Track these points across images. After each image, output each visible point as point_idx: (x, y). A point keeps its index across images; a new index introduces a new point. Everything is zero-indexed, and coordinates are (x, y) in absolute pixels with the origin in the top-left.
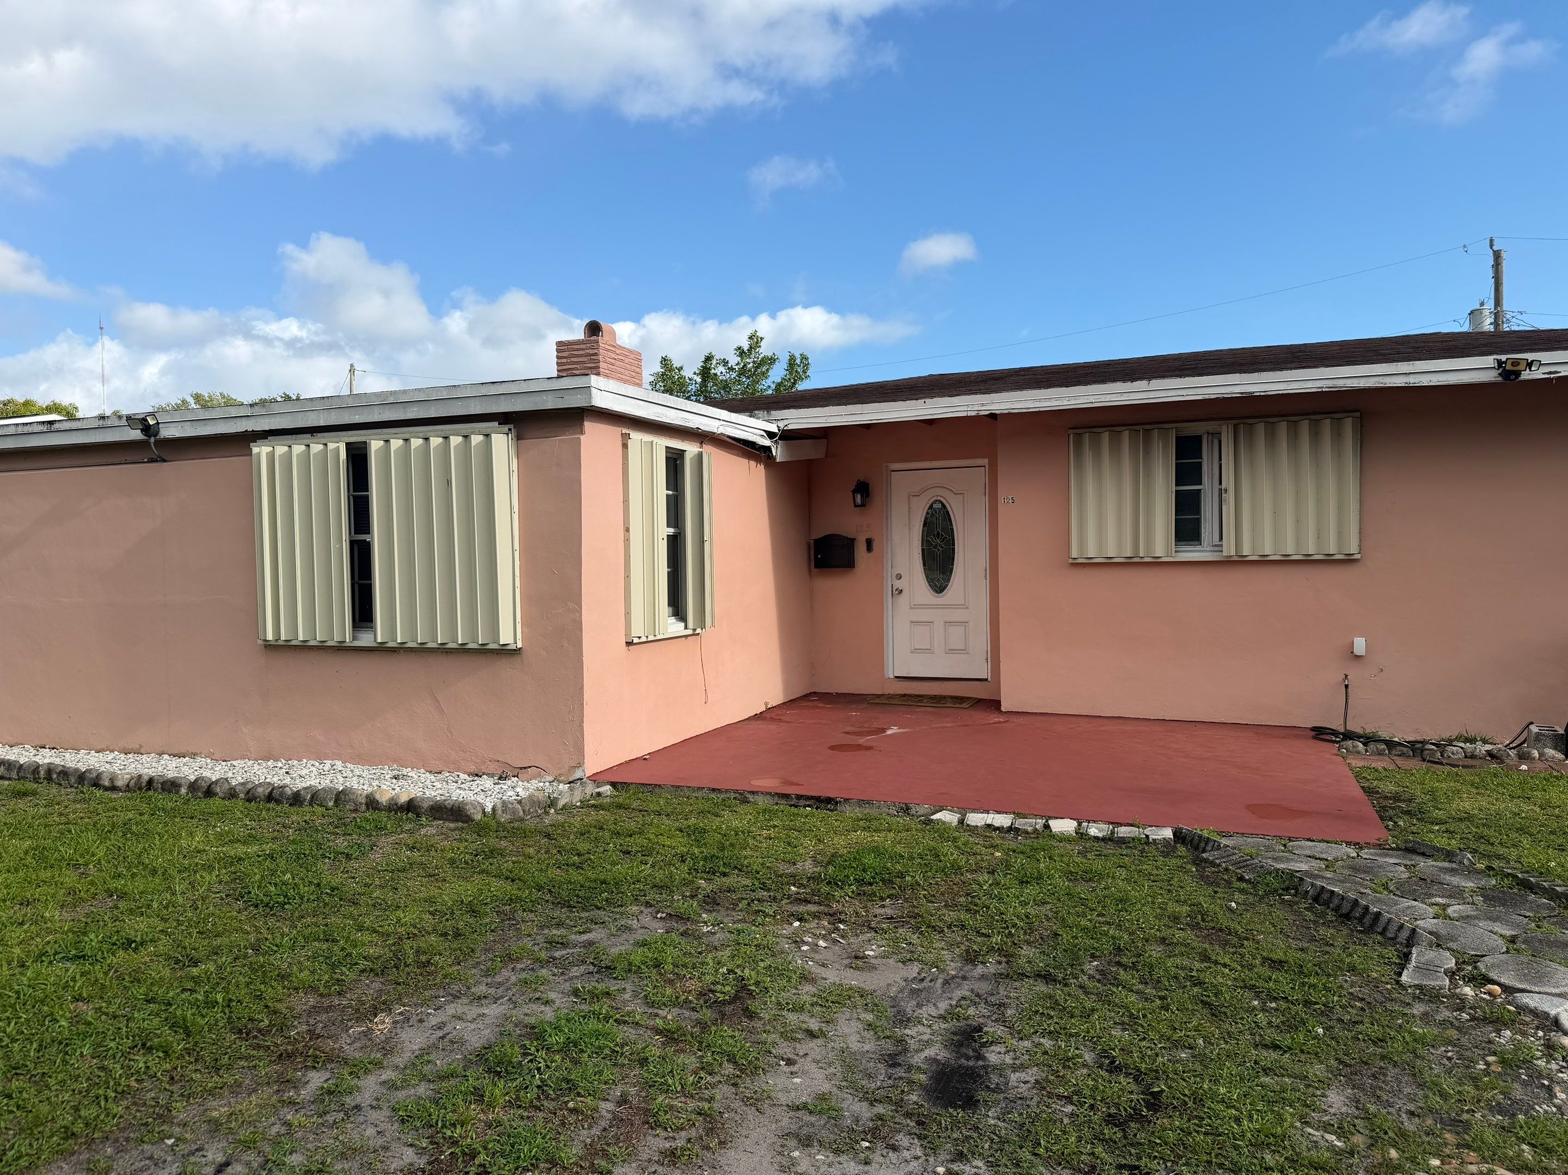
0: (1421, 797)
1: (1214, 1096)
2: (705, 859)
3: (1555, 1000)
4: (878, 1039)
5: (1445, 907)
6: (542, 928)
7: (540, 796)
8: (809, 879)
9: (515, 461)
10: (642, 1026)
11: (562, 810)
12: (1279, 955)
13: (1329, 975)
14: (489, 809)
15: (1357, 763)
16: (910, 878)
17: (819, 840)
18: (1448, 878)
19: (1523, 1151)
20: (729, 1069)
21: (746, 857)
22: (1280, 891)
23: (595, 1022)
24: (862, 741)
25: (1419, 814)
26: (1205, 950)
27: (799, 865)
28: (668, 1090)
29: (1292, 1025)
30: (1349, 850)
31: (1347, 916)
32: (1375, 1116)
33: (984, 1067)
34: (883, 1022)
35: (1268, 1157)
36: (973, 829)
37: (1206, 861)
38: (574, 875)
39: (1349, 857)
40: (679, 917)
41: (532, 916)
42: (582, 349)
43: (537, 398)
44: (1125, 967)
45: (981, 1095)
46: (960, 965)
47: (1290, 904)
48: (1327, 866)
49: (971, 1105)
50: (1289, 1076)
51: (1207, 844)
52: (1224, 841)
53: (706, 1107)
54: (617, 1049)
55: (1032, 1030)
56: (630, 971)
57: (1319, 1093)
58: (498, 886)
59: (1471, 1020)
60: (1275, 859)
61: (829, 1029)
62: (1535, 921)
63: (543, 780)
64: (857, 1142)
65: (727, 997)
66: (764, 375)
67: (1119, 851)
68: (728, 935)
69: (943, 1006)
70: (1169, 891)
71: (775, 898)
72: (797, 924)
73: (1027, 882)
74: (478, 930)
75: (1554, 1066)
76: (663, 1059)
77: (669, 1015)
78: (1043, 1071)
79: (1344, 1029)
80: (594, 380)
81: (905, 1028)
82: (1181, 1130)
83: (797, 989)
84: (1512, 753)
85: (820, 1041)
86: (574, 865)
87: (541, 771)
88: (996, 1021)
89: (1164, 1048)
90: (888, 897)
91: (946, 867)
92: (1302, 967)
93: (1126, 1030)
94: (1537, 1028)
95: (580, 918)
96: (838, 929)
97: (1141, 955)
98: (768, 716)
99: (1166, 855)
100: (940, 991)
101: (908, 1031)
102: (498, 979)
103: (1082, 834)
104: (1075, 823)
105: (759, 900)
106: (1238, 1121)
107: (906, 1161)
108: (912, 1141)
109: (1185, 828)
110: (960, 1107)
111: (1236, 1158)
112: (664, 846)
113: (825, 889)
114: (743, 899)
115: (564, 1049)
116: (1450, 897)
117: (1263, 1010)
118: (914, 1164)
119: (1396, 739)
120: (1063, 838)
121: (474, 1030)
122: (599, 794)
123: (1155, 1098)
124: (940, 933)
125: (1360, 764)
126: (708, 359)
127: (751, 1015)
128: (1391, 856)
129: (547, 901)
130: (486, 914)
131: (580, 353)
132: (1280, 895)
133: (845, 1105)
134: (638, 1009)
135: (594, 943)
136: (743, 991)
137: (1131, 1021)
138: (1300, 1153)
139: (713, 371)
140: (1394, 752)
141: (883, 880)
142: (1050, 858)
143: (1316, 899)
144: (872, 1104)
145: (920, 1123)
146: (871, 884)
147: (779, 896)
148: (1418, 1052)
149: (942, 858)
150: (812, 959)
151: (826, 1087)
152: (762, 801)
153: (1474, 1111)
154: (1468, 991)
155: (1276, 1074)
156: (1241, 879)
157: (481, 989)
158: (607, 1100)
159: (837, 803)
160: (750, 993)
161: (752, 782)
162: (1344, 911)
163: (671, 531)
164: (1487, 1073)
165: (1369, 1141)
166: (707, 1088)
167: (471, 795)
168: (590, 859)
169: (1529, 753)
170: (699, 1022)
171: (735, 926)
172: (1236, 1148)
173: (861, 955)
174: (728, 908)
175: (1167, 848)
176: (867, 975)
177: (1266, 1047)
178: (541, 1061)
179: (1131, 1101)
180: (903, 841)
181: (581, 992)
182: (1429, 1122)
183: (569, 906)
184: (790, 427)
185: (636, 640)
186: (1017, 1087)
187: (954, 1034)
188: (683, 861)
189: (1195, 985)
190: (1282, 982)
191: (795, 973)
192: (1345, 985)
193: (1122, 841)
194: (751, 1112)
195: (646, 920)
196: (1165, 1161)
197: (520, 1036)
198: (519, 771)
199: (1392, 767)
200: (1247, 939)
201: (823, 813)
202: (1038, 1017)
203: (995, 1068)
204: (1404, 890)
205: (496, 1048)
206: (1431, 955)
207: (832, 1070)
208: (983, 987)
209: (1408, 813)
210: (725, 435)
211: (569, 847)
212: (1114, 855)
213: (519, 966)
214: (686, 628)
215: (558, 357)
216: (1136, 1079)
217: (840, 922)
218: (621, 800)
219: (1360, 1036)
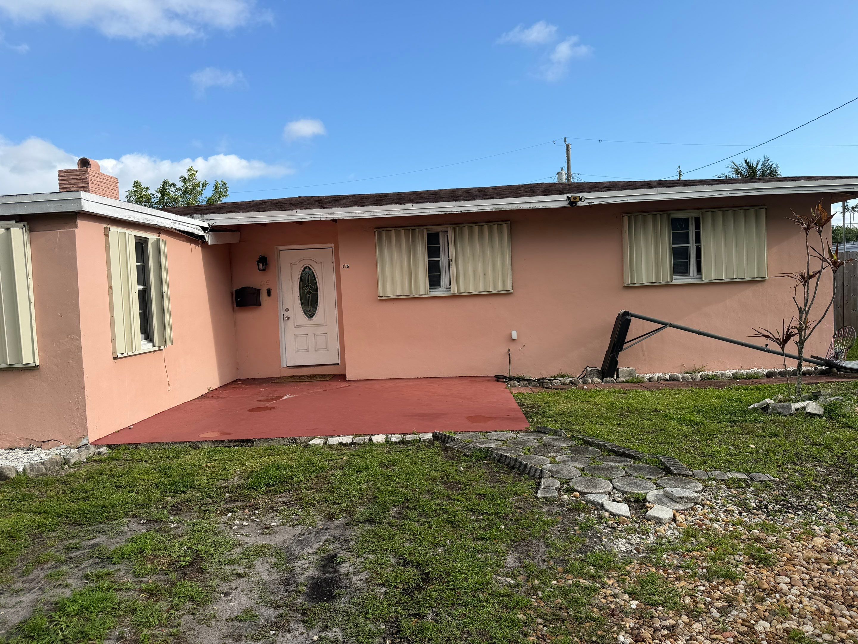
0: (543, 405)
1: (454, 569)
2: (171, 484)
3: (601, 495)
4: (279, 571)
5: (554, 457)
6: (62, 540)
7: (58, 458)
8: (237, 488)
9: (29, 246)
10: (132, 590)
11: (73, 465)
12: (483, 491)
13: (506, 498)
14: (20, 470)
15: (515, 391)
16: (297, 479)
17: (243, 465)
18: (555, 443)
19: (590, 569)
20: (189, 605)
21: (197, 480)
22: (483, 459)
23: (100, 592)
24: (268, 404)
25: (542, 414)
26: (449, 494)
27: (231, 481)
28: (150, 625)
29: (490, 526)
30: (513, 434)
31: (513, 468)
32: (528, 565)
33: (338, 576)
34: (282, 562)
35: (480, 595)
36: (332, 447)
37: (448, 447)
38: (84, 505)
39: (513, 438)
40: (155, 521)
41: (54, 534)
42: (77, 175)
43: (43, 205)
44: (410, 509)
45: (337, 592)
46: (324, 522)
47: (487, 464)
48: (503, 444)
49: (331, 598)
50: (489, 552)
51: (448, 439)
52: (456, 437)
53: (175, 631)
54: (116, 606)
55: (364, 551)
56: (123, 558)
57: (503, 558)
58: (28, 518)
59: (567, 511)
60: (480, 443)
61: (250, 571)
62: (592, 459)
63: (59, 448)
64: (268, 632)
65: (187, 564)
66: (200, 193)
67: (407, 448)
68: (187, 527)
69: (315, 546)
70: (431, 465)
71: (216, 502)
72: (230, 514)
73: (360, 471)
74: (16, 548)
75: (602, 527)
76: (147, 607)
77: (150, 580)
78: (370, 573)
79: (513, 524)
80: (83, 195)
81: (294, 563)
82: (439, 590)
83: (230, 551)
84: (580, 381)
85: (244, 579)
86: (83, 499)
87: (57, 442)
88: (345, 549)
89: (430, 549)
90: (284, 491)
91: (317, 469)
92: (493, 496)
93: (411, 542)
94: (595, 510)
95: (88, 531)
96: (255, 514)
97: (418, 501)
98: (210, 395)
99: (429, 447)
100: (314, 539)
101: (296, 564)
102: (31, 577)
103: (388, 441)
104: (385, 436)
105: (206, 504)
106: (466, 580)
107: (296, 637)
108: (299, 625)
109: (438, 432)
110: (326, 601)
111: (466, 599)
112: (144, 480)
113: (246, 492)
114: (196, 505)
115: (79, 613)
116: (557, 452)
117: (477, 520)
118: (301, 637)
119: (532, 379)
120: (379, 445)
121: (14, 613)
122: (99, 453)
123: (426, 576)
124: (313, 506)
125: (516, 391)
126: (165, 183)
127: (202, 571)
128: (531, 435)
129: (65, 523)
130: (21, 537)
131: (76, 177)
132: (483, 461)
133: (260, 613)
134: (129, 580)
135: (99, 545)
136: (197, 557)
137: (414, 538)
138: (495, 590)
139: (168, 190)
140: (531, 385)
141: (281, 482)
142: (372, 456)
143: (499, 461)
144: (276, 609)
145: (303, 614)
146: (274, 485)
147: (218, 500)
148: (546, 530)
149: (315, 465)
150: (239, 533)
151: (249, 604)
152: (207, 446)
153: (570, 554)
154: (566, 497)
155: (483, 553)
156: (465, 455)
157: (20, 585)
158: (110, 639)
159: (253, 442)
160: (202, 559)
161: (201, 436)
162: (511, 465)
163: (141, 287)
164: (575, 535)
165: (526, 578)
166: (175, 619)
167: (8, 462)
168: (94, 494)
169: (587, 380)
170: (169, 581)
171: (192, 521)
172: (466, 594)
173: (269, 526)
174: (186, 512)
175: (430, 444)
176: (272, 537)
177: (478, 539)
178: (63, 623)
179: (415, 580)
180: (293, 458)
181: (90, 576)
182: (551, 563)
183: (81, 524)
184: (216, 224)
185: (120, 356)
186: (356, 584)
187: (322, 561)
188: (157, 488)
189: (445, 513)
190: (485, 504)
191: (229, 542)
192: (513, 502)
193: (408, 443)
194: (204, 628)
195: (134, 525)
196: (432, 608)
197: (48, 610)
198: (42, 444)
199: (530, 392)
200: (468, 485)
201: (245, 449)
202: (367, 544)
203: (344, 575)
204: (538, 451)
205: (30, 622)
206: (549, 481)
207: (253, 594)
208: (337, 532)
209: (538, 413)
210: (174, 229)
211: (79, 488)
212: (404, 450)
213: (46, 566)
214: (154, 346)
215: (59, 180)
216: (417, 568)
217: (256, 510)
218: (114, 455)
219: (520, 527)
